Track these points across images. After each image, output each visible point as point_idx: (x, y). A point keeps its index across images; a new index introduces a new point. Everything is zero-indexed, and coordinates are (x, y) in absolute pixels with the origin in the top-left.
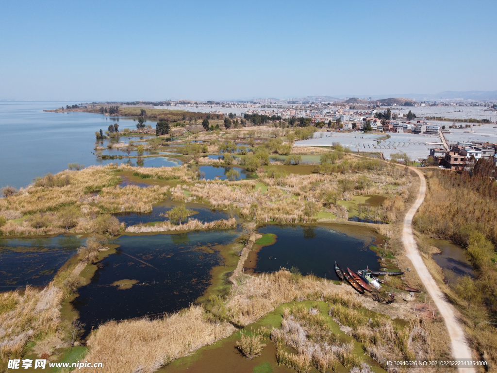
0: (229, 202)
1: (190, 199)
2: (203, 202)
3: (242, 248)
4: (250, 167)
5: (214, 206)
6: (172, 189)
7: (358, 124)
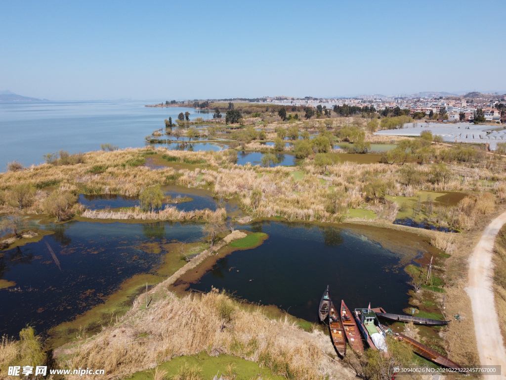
1: (197, 184)
4: (300, 154)
5: (217, 194)
6: (186, 173)
7: (467, 114)
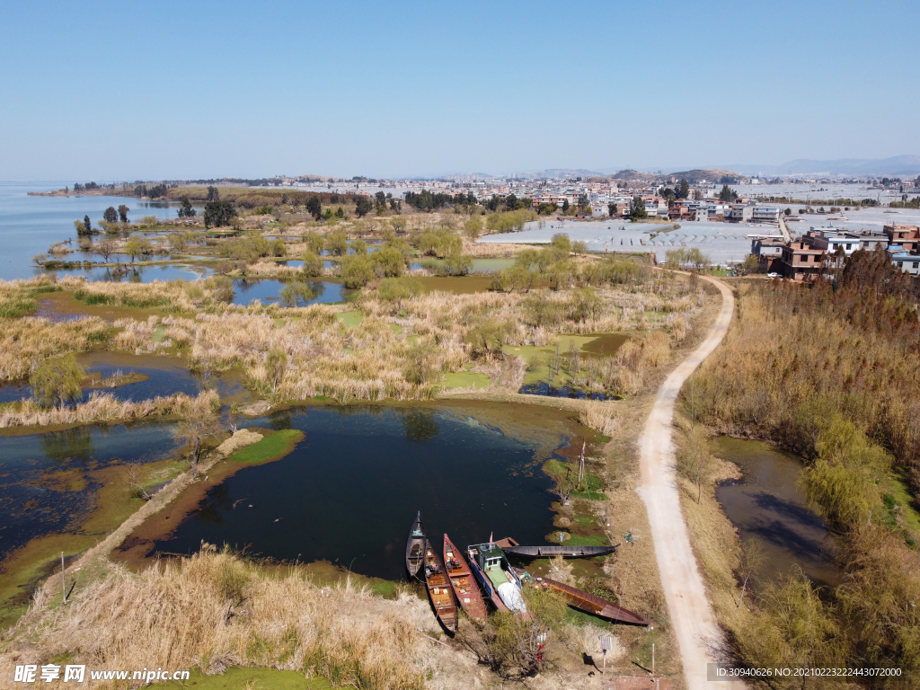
1: (154, 346)
3: (179, 474)
4: (350, 280)
5: (197, 363)
6: (130, 325)
7: (620, 205)
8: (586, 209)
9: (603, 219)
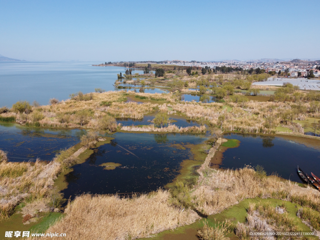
0: (201, 116)
1: (172, 112)
2: (181, 115)
3: (210, 148)
4: (219, 95)
5: (190, 118)
6: (160, 106)
7: (302, 73)
8: (288, 74)
9: (295, 77)
